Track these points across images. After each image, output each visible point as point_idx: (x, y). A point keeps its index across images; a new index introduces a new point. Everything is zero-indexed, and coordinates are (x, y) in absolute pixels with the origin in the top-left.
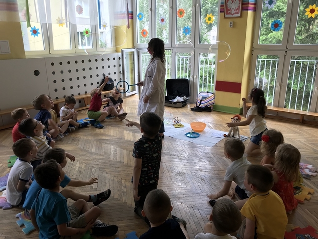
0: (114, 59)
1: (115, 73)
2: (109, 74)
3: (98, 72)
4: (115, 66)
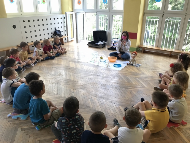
0: (61, 18)
1: (62, 27)
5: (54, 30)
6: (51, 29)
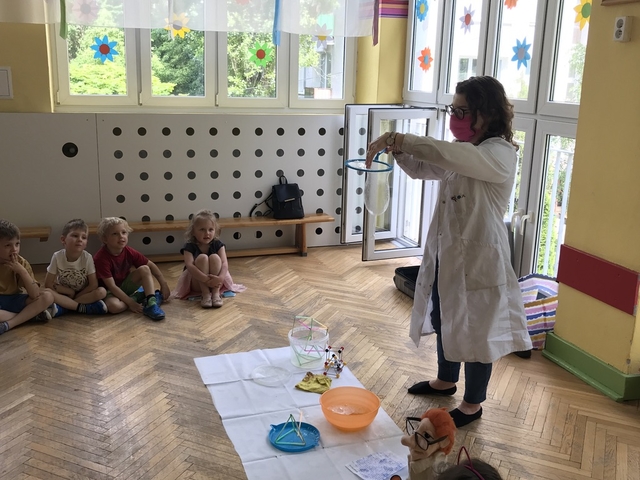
0: (322, 132)
1: (321, 173)
2: (301, 173)
3: (260, 163)
4: (322, 152)
5: (269, 180)
6: (259, 174)
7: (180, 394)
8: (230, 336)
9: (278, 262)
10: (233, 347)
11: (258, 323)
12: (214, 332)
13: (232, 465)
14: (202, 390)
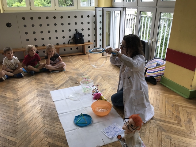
0: (88, 16)
1: (89, 29)
2: (83, 30)
3: (70, 27)
4: (89, 23)
7: (45, 105)
8: (62, 82)
9: (77, 57)
10: (63, 86)
11: (71, 78)
12: (57, 81)
13: (61, 133)
14: (52, 103)
